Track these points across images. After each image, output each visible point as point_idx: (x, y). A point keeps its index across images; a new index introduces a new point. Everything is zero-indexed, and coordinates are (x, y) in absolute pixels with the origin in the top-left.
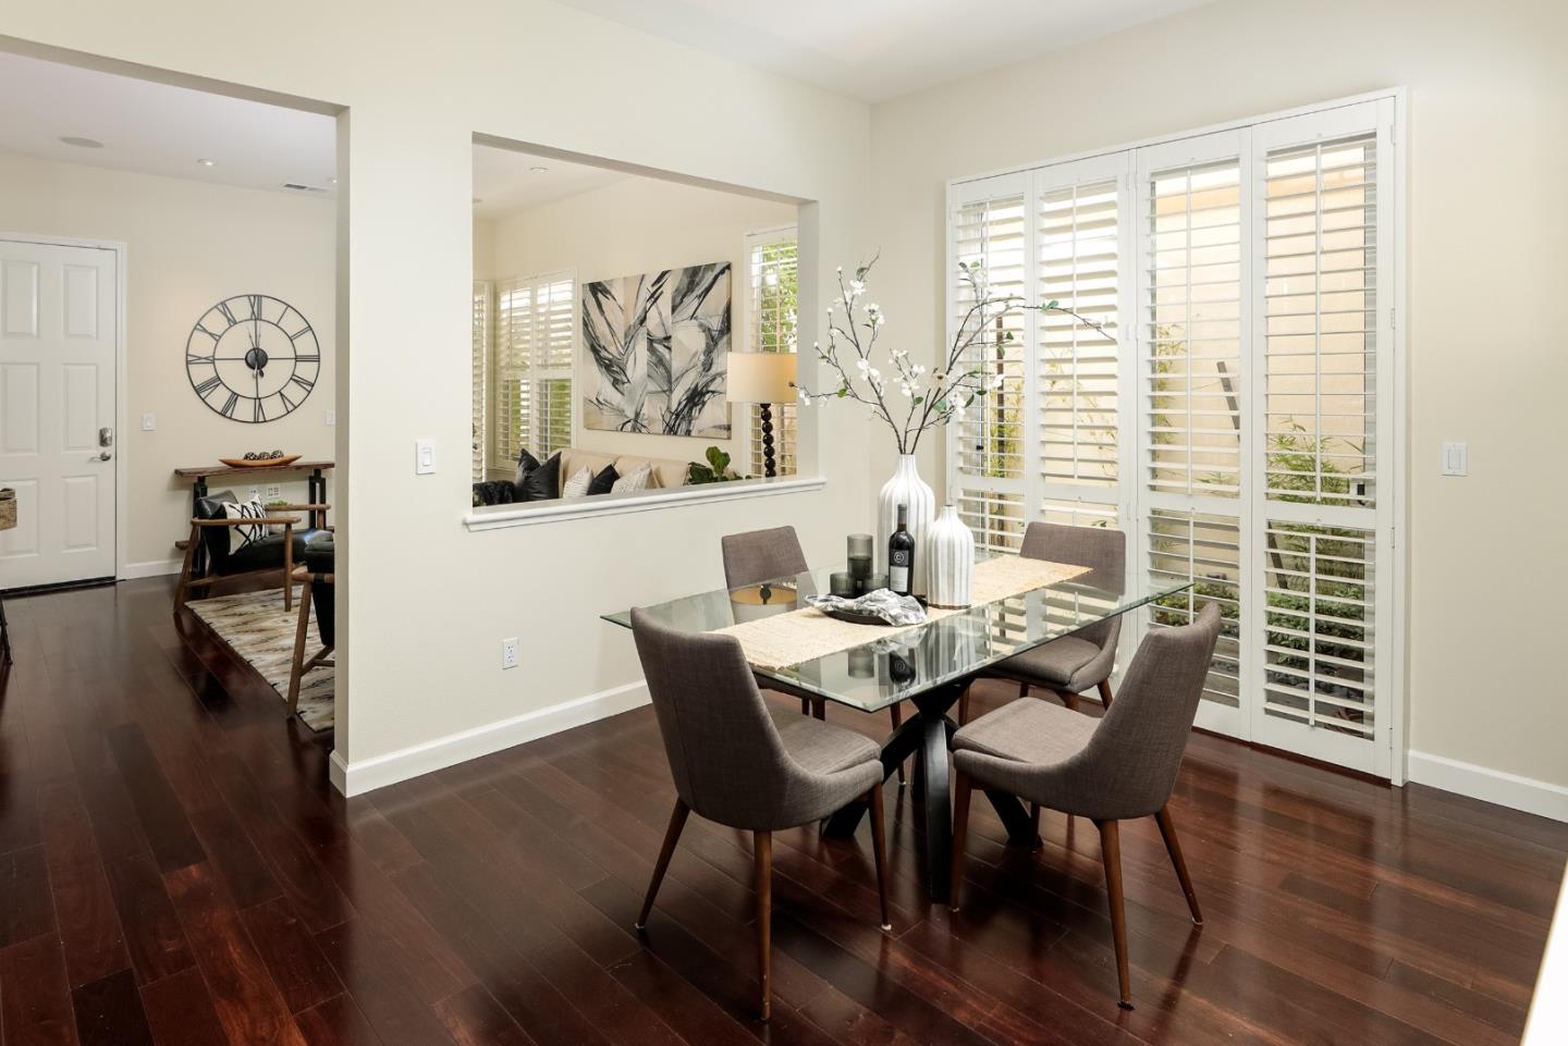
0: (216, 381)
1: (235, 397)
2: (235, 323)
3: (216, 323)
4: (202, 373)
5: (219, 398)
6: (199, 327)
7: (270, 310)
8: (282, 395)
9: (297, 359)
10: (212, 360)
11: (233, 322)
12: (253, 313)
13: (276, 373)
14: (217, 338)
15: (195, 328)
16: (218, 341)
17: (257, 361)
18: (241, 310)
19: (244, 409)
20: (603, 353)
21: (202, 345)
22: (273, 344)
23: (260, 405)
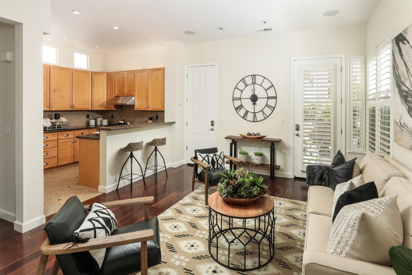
0: (241, 107)
1: (247, 112)
2: (247, 86)
3: (241, 86)
4: (237, 103)
5: (242, 112)
6: (236, 88)
7: (259, 80)
8: (262, 111)
9: (268, 98)
10: (240, 99)
11: (246, 85)
12: (253, 81)
13: (261, 103)
14: (242, 91)
15: (235, 88)
16: (242, 92)
17: (254, 99)
18: (249, 81)
19: (250, 117)
20: (404, 88)
21: (237, 94)
22: (260, 93)
23: (255, 115)
